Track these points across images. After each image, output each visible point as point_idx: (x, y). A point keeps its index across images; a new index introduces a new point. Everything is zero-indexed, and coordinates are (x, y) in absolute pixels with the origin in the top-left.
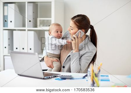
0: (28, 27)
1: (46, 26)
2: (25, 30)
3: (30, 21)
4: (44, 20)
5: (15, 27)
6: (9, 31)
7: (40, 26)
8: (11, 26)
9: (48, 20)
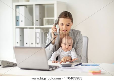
0: (35, 25)
1: (51, 24)
2: (33, 28)
3: (37, 20)
4: (49, 20)
5: (25, 25)
6: (21, 29)
7: (45, 24)
8: (22, 25)
9: (52, 19)
